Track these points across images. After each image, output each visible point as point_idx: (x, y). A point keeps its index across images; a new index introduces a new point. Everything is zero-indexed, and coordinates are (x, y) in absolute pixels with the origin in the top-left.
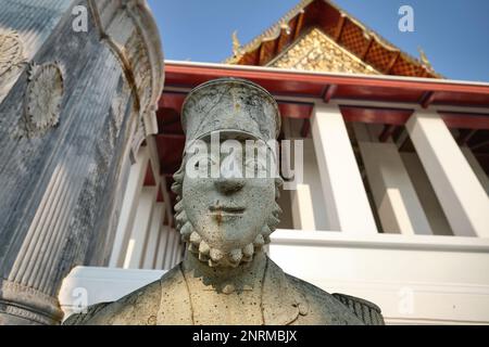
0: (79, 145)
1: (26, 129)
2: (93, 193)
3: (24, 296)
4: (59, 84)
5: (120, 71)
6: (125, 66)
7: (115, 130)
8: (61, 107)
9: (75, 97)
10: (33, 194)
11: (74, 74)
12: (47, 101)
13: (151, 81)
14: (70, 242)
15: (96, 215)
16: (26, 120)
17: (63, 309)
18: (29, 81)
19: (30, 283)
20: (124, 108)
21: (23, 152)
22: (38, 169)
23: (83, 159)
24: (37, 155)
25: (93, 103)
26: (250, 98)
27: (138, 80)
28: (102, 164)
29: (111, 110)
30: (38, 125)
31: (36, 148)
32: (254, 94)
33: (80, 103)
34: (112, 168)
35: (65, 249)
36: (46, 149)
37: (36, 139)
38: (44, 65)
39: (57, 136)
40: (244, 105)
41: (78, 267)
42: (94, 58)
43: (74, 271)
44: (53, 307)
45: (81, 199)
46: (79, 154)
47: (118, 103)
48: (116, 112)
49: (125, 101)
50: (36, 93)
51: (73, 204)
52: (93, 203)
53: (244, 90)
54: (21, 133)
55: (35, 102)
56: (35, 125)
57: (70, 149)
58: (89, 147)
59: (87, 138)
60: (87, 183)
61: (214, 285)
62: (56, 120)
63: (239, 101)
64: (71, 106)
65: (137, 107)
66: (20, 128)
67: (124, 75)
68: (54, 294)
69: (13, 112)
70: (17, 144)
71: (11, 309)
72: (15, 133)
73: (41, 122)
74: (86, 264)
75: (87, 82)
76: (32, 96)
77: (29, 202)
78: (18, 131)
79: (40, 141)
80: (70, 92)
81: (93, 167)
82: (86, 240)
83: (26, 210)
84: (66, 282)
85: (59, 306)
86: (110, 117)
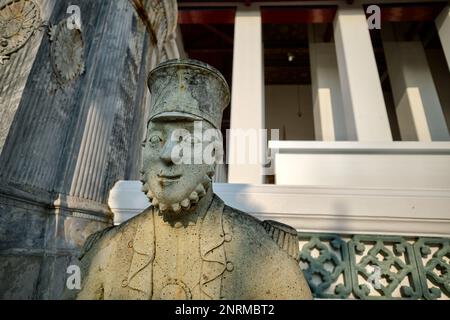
0: (105, 87)
1: (58, 83)
2: (123, 125)
3: (83, 205)
4: (78, 37)
5: (133, 11)
6: (136, 4)
7: (135, 67)
8: (85, 56)
9: (95, 45)
10: (76, 133)
11: (91, 23)
12: (71, 54)
13: (165, 13)
14: (111, 164)
15: (129, 142)
16: (57, 75)
17: (113, 211)
18: (50, 42)
19: (86, 196)
20: (141, 46)
21: (60, 101)
22: (76, 112)
23: (110, 99)
24: (73, 102)
25: (112, 47)
26: (193, 78)
27: (152, 16)
28: (127, 100)
29: (128, 50)
30: (67, 77)
31: (69, 97)
32: (197, 73)
33: (100, 51)
34: (137, 101)
35: (107, 170)
36: (79, 96)
37: (69, 89)
38: (61, 23)
39: (85, 84)
40: (187, 86)
41: (120, 181)
42: (106, 4)
43: (117, 184)
44: (105, 211)
45: (114, 132)
46: (106, 95)
47: (134, 43)
48: (133, 51)
49: (141, 38)
50: (60, 51)
51: (108, 136)
52: (124, 133)
53: (189, 71)
54: (55, 87)
55: (60, 59)
56: (65, 78)
57: (98, 92)
58: (114, 87)
59: (110, 80)
60: (117, 117)
61: (170, 222)
62: (82, 70)
63: (184, 83)
64: (92, 54)
65: (155, 41)
66: (53, 83)
67: (136, 14)
68: (105, 201)
69: (44, 72)
70: (54, 97)
71: (75, 214)
72: (50, 88)
73: (70, 74)
74: (127, 178)
75: (103, 28)
76: (57, 54)
77: (74, 139)
78: (52, 86)
79: (72, 90)
80: (89, 41)
81: (120, 104)
82: (123, 161)
83: (72, 146)
84: (112, 192)
85: (109, 209)
86: (129, 57)
